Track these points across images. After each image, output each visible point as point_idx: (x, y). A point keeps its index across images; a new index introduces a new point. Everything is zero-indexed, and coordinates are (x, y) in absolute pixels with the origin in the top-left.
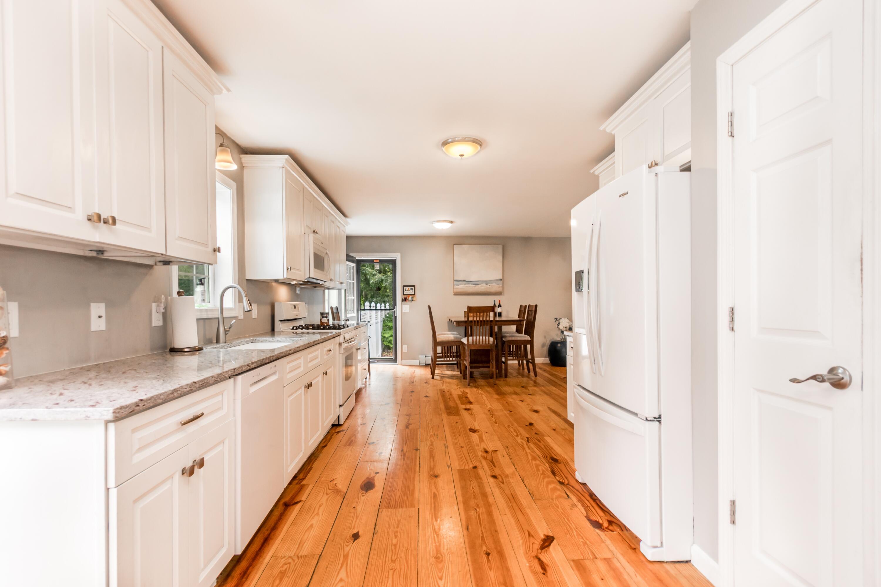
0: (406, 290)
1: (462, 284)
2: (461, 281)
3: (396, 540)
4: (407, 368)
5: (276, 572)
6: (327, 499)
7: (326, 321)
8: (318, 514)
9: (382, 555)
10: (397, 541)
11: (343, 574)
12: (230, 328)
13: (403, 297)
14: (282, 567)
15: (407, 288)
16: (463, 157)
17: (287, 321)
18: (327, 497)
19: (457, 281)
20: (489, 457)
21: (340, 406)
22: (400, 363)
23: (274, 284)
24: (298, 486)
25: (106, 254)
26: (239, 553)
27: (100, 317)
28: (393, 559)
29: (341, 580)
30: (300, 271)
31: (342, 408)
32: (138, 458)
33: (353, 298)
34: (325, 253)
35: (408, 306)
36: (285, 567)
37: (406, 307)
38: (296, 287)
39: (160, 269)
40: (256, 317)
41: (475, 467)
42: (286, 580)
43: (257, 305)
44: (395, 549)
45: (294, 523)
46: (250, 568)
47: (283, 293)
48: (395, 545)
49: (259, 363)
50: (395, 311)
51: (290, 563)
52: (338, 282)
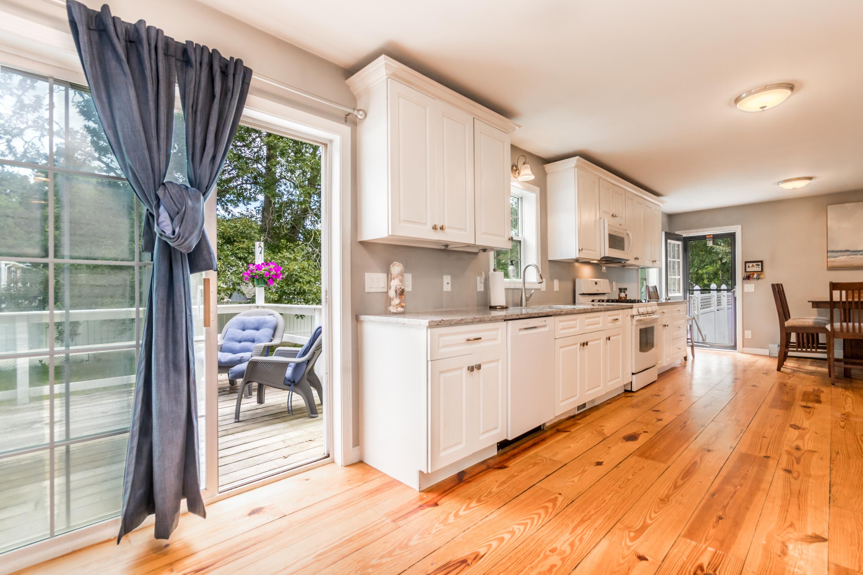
0: (749, 267)
1: (843, 256)
2: (841, 251)
3: (632, 477)
4: (748, 356)
5: (532, 461)
6: (590, 436)
7: (624, 296)
8: (578, 442)
9: (614, 481)
10: (632, 479)
11: (576, 479)
12: (531, 296)
13: (745, 275)
14: (538, 460)
15: (751, 265)
16: (765, 109)
17: (588, 295)
18: (591, 434)
19: (833, 251)
20: (797, 454)
21: (633, 374)
22: (741, 350)
23: (577, 264)
24: (573, 422)
25: (449, 247)
26: (510, 438)
27: (448, 283)
28: (621, 486)
29: (573, 481)
30: (595, 251)
31: (634, 376)
32: (442, 350)
33: (679, 277)
34: (626, 233)
35: (753, 285)
36: (540, 461)
37: (750, 287)
38: (601, 266)
39: (482, 254)
40: (558, 290)
41: (768, 457)
42: (536, 467)
43: (559, 281)
44: (627, 482)
45: (557, 442)
46: (519, 454)
47: (586, 271)
48: (629, 480)
49: (528, 315)
50: (734, 291)
51: (543, 461)
52: (650, 260)
